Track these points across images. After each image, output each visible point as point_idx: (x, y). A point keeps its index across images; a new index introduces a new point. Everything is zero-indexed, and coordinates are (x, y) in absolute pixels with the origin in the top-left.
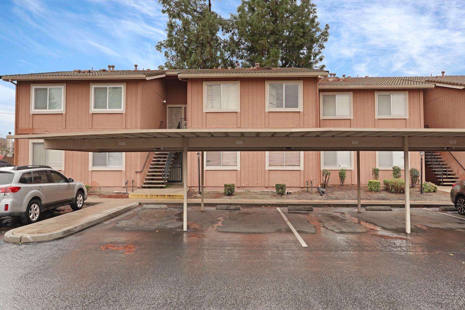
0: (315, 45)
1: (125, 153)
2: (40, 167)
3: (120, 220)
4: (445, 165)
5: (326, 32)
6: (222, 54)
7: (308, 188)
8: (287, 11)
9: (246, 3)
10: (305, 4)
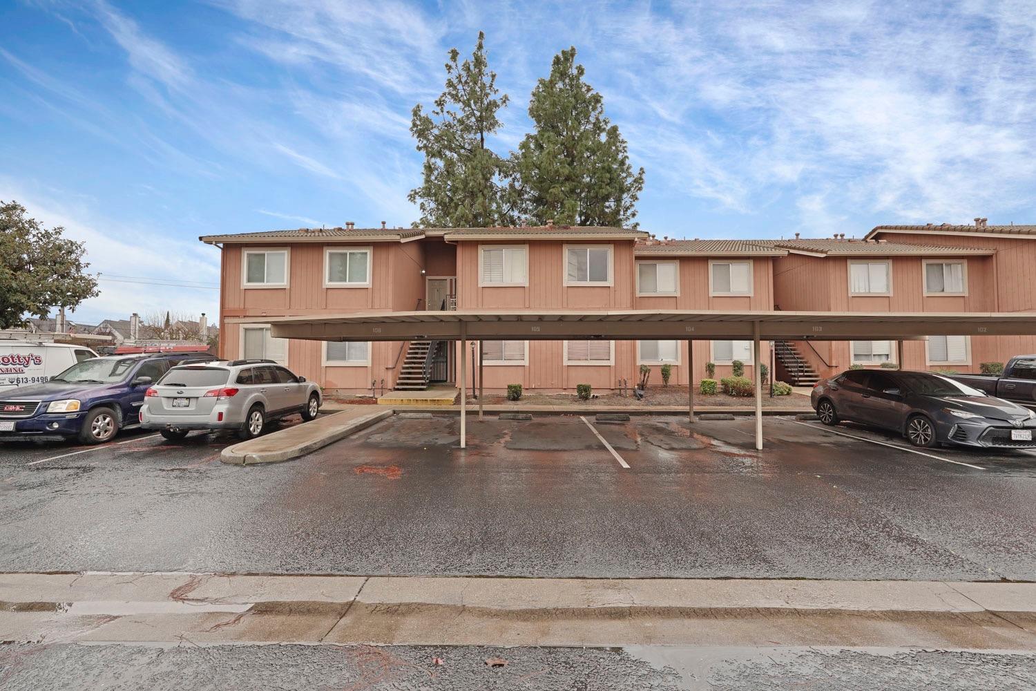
0: (625, 195)
1: (371, 342)
2: (262, 361)
3: (372, 434)
4: (801, 358)
5: (641, 179)
6: (499, 207)
7: (620, 389)
8: (587, 150)
9: (532, 137)
10: (612, 140)
